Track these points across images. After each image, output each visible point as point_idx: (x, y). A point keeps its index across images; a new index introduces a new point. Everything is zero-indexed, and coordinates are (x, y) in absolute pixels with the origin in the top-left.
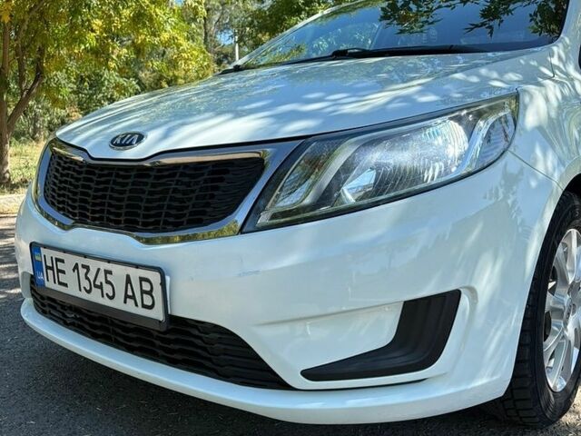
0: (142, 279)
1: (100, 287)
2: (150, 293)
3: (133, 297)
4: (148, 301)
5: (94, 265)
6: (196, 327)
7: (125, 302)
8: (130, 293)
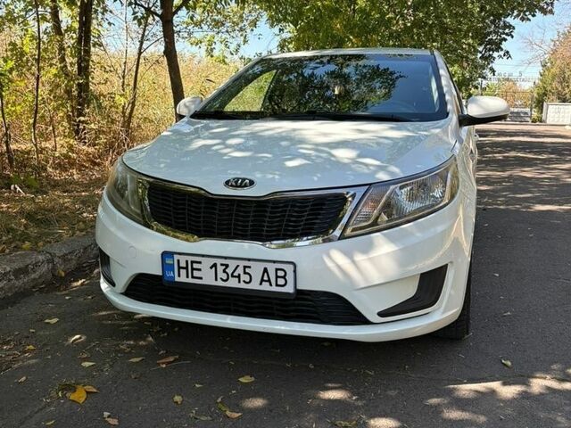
0: (277, 270)
1: (239, 277)
2: (284, 277)
3: (269, 281)
4: (281, 281)
5: (232, 264)
6: (309, 295)
7: (261, 284)
8: (266, 278)
